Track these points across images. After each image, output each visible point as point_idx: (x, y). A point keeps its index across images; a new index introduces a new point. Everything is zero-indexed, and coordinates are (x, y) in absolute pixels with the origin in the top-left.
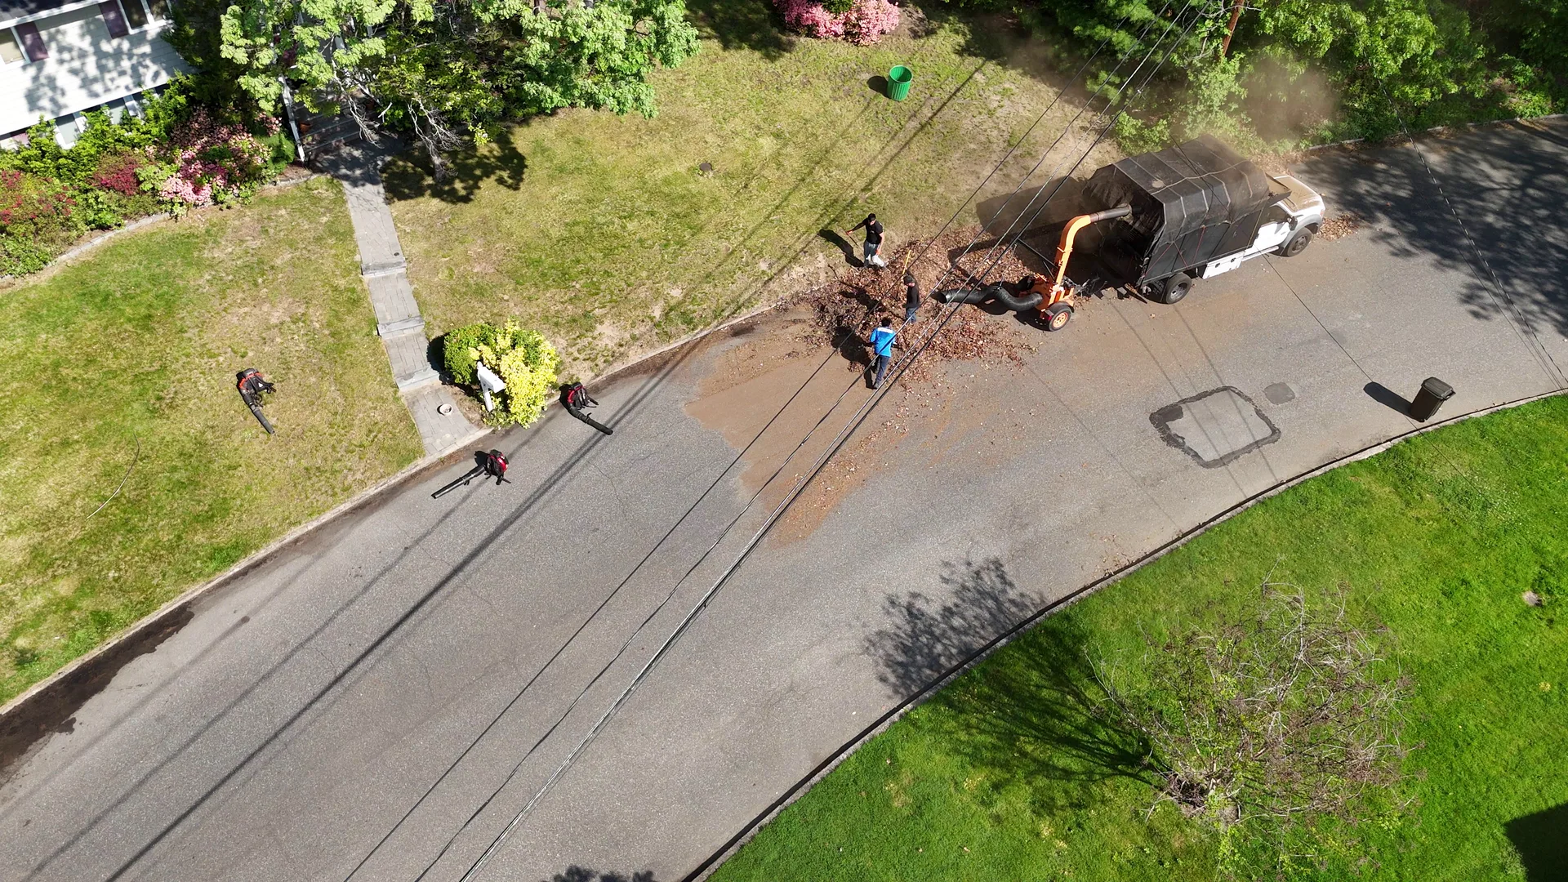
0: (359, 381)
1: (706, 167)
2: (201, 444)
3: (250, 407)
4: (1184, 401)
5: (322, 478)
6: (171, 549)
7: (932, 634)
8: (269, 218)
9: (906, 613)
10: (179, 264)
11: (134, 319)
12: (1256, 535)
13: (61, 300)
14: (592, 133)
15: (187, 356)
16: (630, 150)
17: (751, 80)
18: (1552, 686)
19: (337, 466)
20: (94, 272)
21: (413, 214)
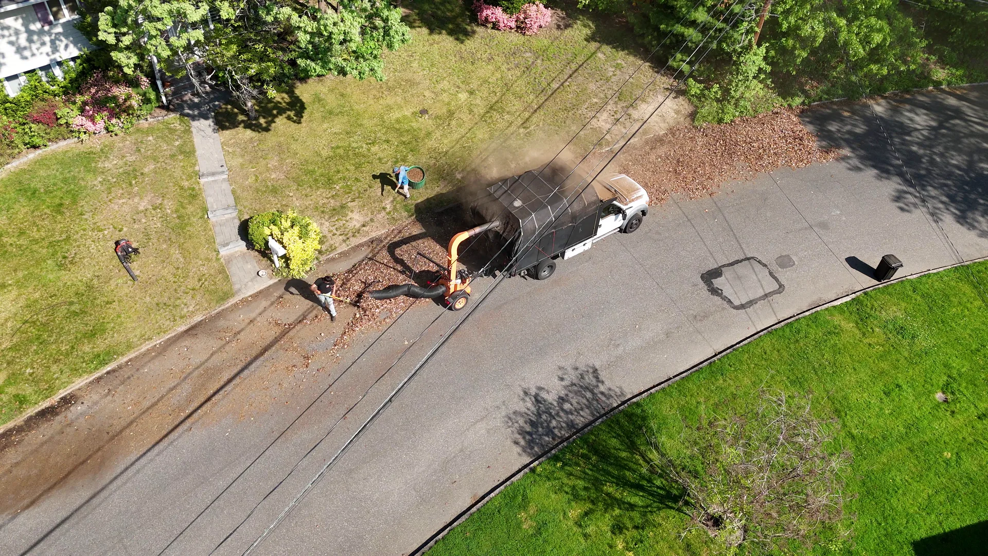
0: (194, 248)
1: (424, 112)
2: (90, 287)
3: (122, 263)
4: (724, 266)
5: (167, 310)
6: (67, 355)
7: (550, 414)
8: (141, 142)
9: (534, 399)
10: (82, 171)
11: (51, 206)
12: (765, 353)
13: (5, 193)
14: (351, 89)
15: (84, 230)
16: (375, 100)
17: (455, 56)
18: (952, 455)
19: (178, 302)
20: (28, 176)
21: (234, 140)
